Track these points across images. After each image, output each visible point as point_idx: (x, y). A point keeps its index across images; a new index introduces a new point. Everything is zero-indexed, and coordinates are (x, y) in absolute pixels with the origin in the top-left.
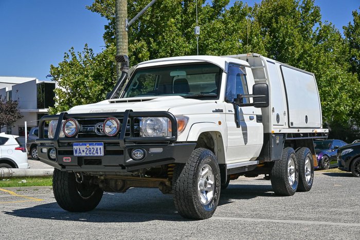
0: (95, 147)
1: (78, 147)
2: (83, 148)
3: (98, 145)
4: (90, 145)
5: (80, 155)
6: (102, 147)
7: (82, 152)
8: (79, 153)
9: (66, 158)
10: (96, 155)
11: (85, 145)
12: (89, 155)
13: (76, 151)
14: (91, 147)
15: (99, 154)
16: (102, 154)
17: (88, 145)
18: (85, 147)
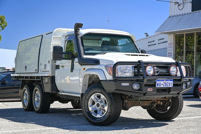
0: (169, 82)
1: (159, 82)
2: (162, 82)
3: (171, 81)
4: (166, 80)
5: (160, 86)
6: (172, 82)
7: (161, 85)
8: (159, 85)
9: (149, 89)
10: (169, 86)
11: (163, 80)
12: (165, 87)
13: (158, 84)
14: (167, 82)
15: (171, 86)
16: (172, 86)
17: (165, 81)
18: (164, 82)
